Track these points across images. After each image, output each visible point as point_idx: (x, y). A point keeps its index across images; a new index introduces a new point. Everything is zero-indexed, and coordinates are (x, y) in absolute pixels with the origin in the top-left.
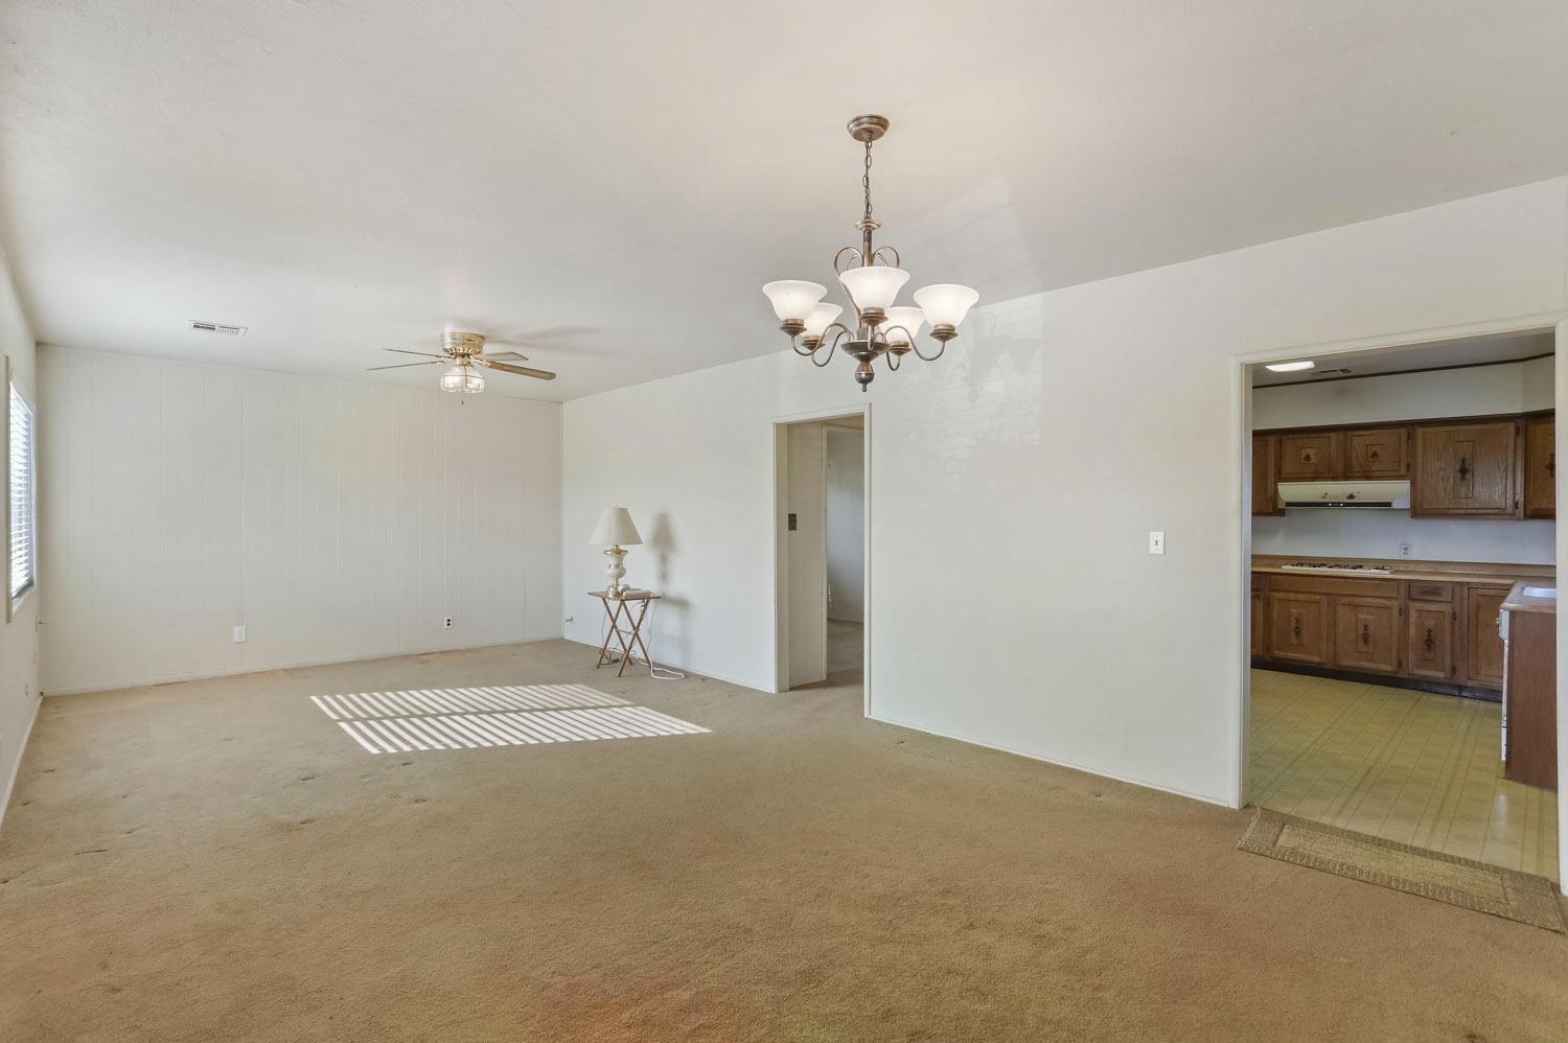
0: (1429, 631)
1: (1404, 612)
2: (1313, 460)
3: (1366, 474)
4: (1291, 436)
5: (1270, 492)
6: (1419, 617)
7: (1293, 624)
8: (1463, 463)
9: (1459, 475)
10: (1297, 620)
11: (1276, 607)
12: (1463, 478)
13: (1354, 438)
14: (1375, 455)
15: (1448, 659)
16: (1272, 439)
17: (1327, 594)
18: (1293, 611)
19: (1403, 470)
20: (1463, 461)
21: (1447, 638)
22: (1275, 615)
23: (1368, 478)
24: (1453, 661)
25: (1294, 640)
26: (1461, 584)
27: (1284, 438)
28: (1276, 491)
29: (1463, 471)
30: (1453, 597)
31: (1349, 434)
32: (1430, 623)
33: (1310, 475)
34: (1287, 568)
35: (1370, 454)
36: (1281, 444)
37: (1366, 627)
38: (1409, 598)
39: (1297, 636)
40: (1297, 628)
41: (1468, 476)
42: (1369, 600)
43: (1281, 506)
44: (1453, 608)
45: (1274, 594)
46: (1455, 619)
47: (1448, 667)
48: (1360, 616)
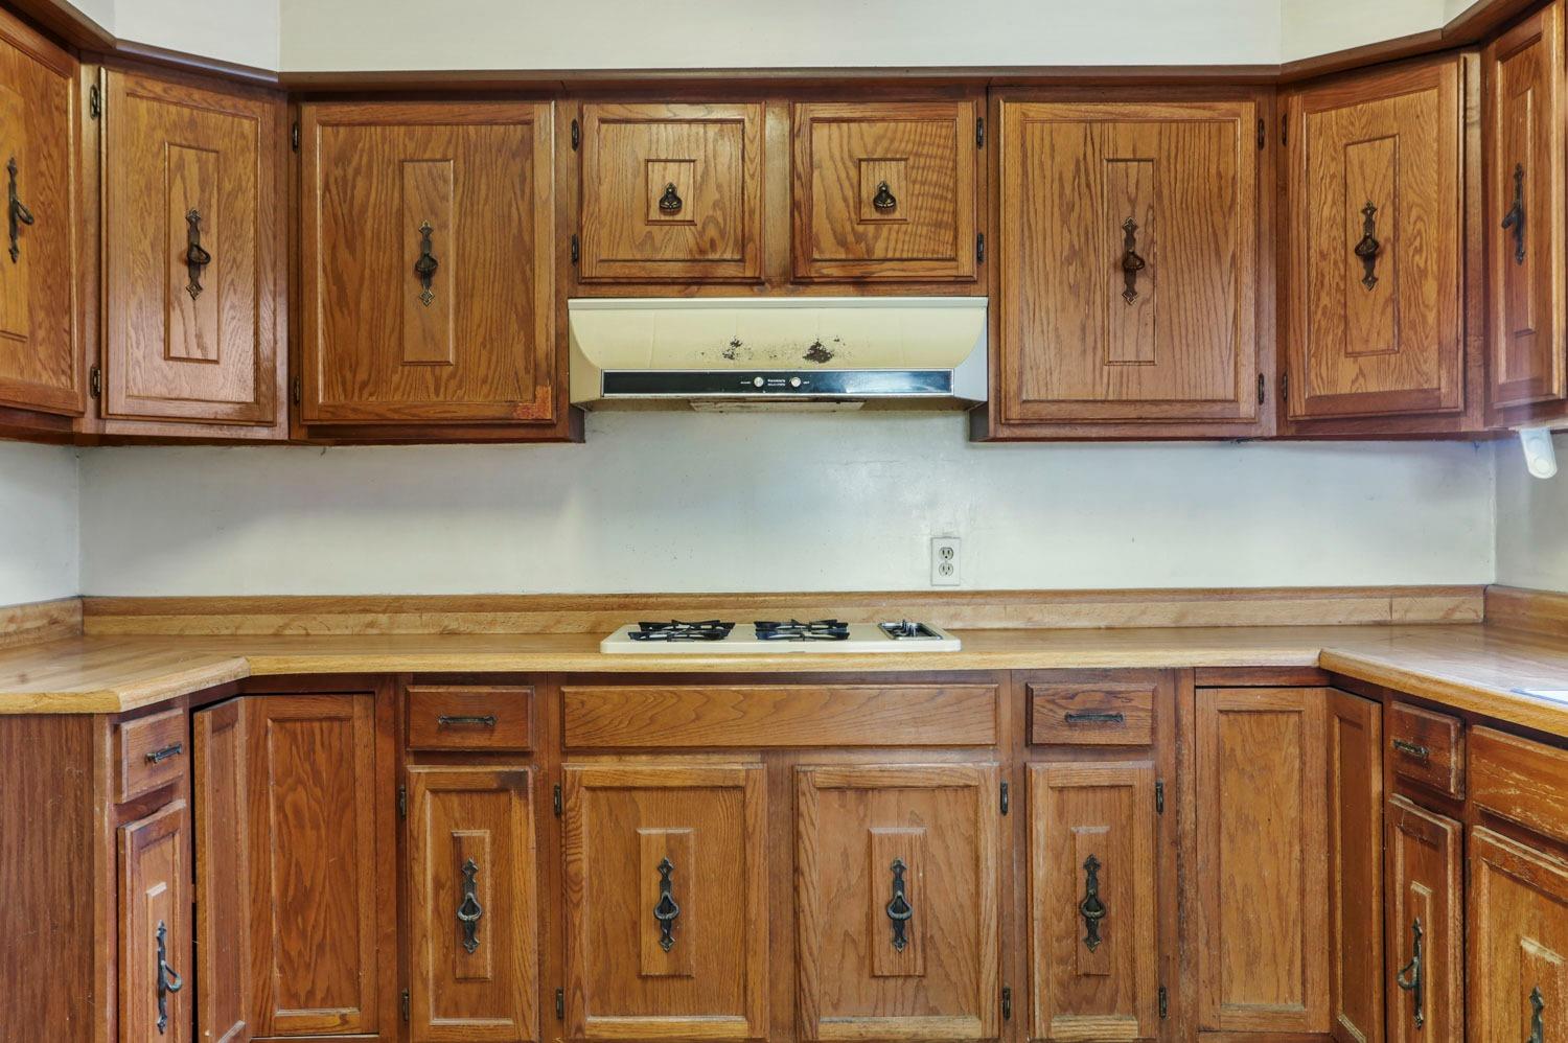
0: (1092, 865)
1: (1016, 797)
2: (686, 213)
3: (857, 271)
4: (616, 110)
5: (544, 341)
6: (1061, 813)
7: (651, 893)
8: (1130, 240)
9: (1118, 283)
10: (664, 868)
11: (584, 817)
12: (1130, 293)
13: (821, 133)
14: (883, 198)
15: (1146, 961)
16: (547, 118)
17: (766, 751)
18: (651, 832)
19: (966, 265)
20: (1130, 229)
21: (1143, 885)
22: (583, 859)
23: (862, 284)
24: (1161, 972)
25: (656, 961)
26: (1173, 674)
27: (593, 112)
28: (563, 335)
29: (1131, 266)
30: (1153, 731)
31: (806, 111)
32: (1091, 831)
33: (676, 270)
34: (621, 651)
35: (869, 191)
36: (577, 144)
37: (898, 869)
38: (1029, 743)
39: (665, 938)
40: (666, 906)
41: (1142, 285)
42: (902, 761)
43: (584, 388)
44: (1156, 769)
45: (575, 766)
46: (1160, 808)
47: (1147, 996)
48: (876, 831)
